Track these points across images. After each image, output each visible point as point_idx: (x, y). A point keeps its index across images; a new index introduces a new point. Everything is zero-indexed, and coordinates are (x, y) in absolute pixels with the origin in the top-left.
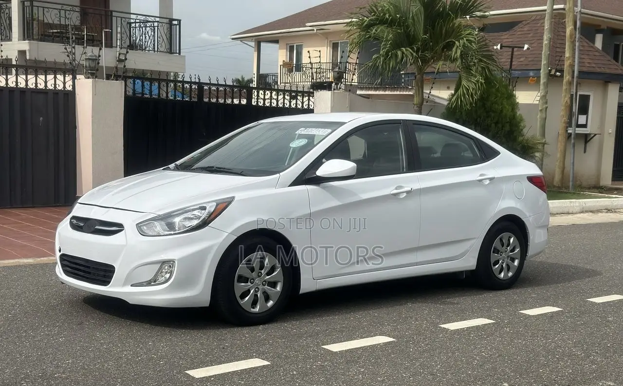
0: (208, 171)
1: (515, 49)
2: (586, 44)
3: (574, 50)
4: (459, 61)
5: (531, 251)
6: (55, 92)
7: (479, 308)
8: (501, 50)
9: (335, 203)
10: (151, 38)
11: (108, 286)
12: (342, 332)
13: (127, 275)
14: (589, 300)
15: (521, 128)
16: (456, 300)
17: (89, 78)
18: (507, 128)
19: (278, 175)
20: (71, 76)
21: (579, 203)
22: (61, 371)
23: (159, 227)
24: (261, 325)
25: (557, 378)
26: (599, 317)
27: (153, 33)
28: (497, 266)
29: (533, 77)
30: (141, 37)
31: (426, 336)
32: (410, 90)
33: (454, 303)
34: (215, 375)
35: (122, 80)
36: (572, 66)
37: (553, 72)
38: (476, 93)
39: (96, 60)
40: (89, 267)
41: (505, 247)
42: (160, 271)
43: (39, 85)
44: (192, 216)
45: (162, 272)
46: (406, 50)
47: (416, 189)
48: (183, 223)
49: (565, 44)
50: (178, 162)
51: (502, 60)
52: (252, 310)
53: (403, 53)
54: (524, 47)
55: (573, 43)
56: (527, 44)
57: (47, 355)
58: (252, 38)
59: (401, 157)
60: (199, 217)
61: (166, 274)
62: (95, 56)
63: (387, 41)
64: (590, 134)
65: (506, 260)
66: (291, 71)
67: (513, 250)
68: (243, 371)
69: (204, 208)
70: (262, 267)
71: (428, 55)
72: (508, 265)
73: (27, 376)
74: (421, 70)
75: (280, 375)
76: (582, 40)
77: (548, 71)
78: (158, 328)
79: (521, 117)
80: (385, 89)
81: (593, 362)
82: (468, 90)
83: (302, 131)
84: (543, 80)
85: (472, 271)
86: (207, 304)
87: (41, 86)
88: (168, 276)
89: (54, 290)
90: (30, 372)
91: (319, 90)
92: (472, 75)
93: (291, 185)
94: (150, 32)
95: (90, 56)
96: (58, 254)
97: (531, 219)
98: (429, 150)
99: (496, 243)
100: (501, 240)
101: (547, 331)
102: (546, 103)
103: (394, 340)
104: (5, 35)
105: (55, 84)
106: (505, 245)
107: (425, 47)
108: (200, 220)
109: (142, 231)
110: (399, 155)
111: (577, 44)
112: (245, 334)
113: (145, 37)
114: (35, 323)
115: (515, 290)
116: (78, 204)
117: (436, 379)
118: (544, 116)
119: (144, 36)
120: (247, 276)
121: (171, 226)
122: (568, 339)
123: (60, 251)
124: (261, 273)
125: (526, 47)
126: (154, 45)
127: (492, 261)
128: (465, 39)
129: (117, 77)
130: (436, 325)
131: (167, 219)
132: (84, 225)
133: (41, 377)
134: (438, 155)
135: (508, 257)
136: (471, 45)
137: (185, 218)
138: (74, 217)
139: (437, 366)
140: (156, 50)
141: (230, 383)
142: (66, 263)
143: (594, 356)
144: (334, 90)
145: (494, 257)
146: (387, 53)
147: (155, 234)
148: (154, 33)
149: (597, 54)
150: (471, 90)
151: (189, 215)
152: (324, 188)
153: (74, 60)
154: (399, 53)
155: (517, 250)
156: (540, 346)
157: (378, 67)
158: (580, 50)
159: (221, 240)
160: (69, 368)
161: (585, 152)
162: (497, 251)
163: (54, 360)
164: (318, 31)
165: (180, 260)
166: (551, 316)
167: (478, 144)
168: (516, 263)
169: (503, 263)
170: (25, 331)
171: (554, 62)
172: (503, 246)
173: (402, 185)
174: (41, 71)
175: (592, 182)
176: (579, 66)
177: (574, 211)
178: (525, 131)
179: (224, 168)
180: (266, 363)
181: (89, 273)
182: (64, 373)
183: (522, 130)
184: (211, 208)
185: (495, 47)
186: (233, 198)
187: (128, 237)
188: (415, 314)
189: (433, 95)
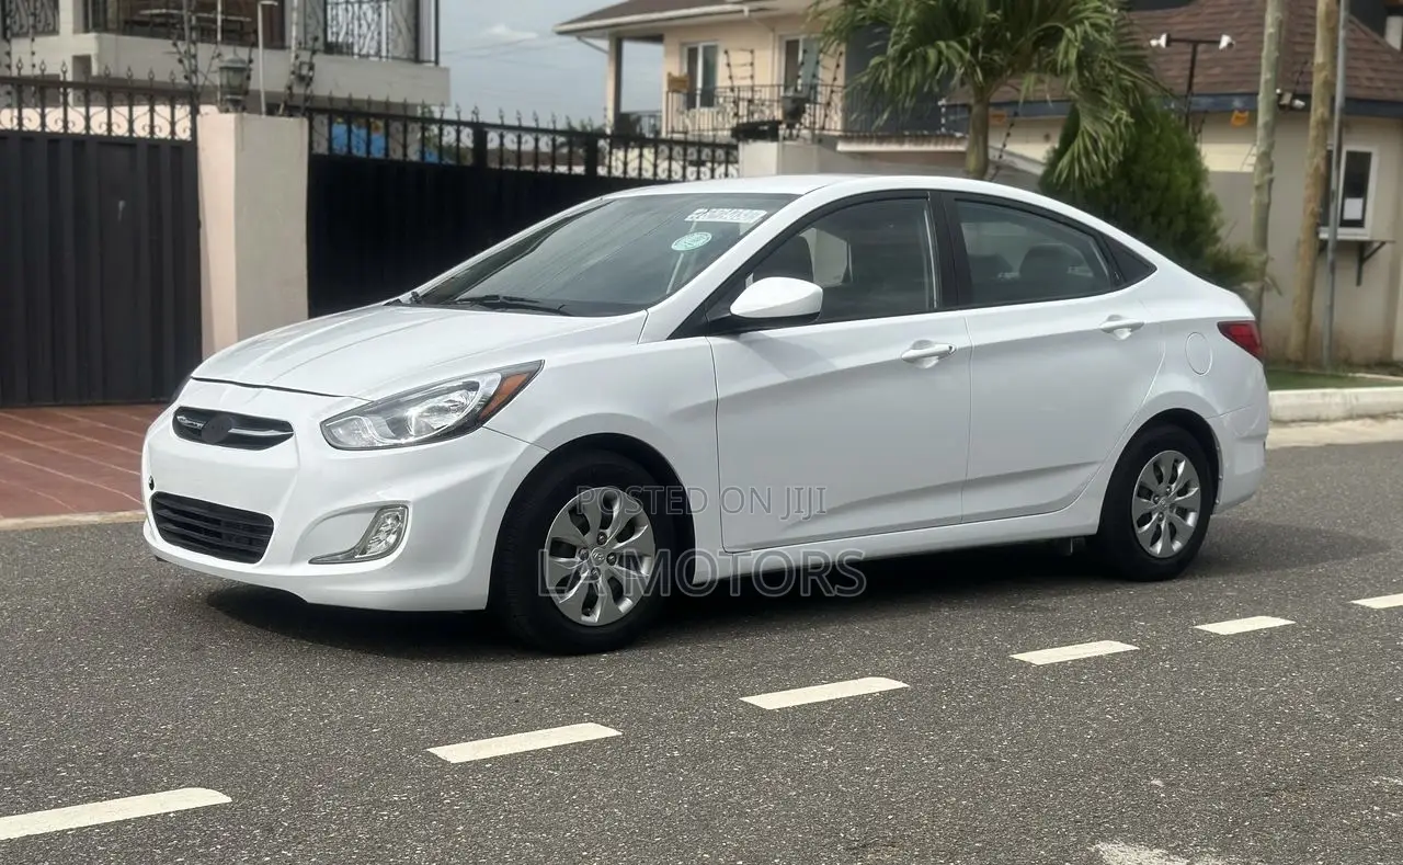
0: (485, 305)
1: (1201, 47)
2: (1362, 36)
3: (1334, 49)
4: (1074, 73)
5: (1226, 493)
6: (153, 145)
7: (1103, 618)
8: (1169, 49)
9: (773, 377)
10: (372, 28)
11: (258, 564)
12: (787, 668)
13: (301, 537)
14: (1355, 602)
15: (1212, 226)
16: (1051, 603)
17: (227, 111)
18: (1180, 225)
19: (643, 313)
20: (188, 108)
21: (1344, 396)
22: (150, 745)
23: (372, 429)
24: (605, 652)
25: (1276, 768)
26: (1377, 638)
27: (376, 16)
28: (1147, 527)
29: (1241, 111)
30: (351, 26)
31: (979, 678)
32: (959, 140)
33: (1047, 609)
34: (496, 758)
35: (304, 115)
36: (1329, 85)
37: (1286, 100)
38: (1114, 148)
39: (243, 71)
40: (217, 522)
41: (1163, 485)
42: (373, 529)
43: (114, 128)
44: (447, 405)
45: (378, 532)
46: (948, 47)
47: (961, 349)
48: (426, 420)
49: (1314, 36)
50: (421, 290)
51: (1170, 73)
52: (585, 619)
53: (940, 53)
54: (1218, 42)
55: (1333, 31)
56: (1227, 34)
57: (118, 712)
58: (601, 31)
59: (926, 280)
60: (462, 408)
61: (388, 535)
62: (242, 61)
63: (904, 25)
64: (1369, 243)
65: (1167, 513)
66: (691, 104)
67: (1183, 491)
68: (558, 750)
69: (473, 387)
70: (606, 522)
71: (998, 58)
72: (1171, 525)
73: (71, 757)
74: (981, 93)
75: (641, 758)
76: (1353, 27)
77: (1274, 97)
78: (371, 658)
79: (1214, 202)
80: (901, 139)
81: (1360, 736)
82: (1095, 141)
83: (700, 216)
84: (1263, 117)
85: (1088, 538)
86: (482, 604)
87: (120, 130)
88: (392, 539)
89: (143, 577)
90: (78, 748)
91: (750, 141)
92: (1105, 105)
93: (674, 336)
94: (369, 13)
95: (232, 61)
96: (148, 494)
97: (1226, 419)
98: (994, 263)
99: (1145, 474)
100: (1156, 466)
101: (1256, 668)
102: (1271, 169)
103: (906, 685)
104: (43, 23)
105: (152, 127)
106: (1166, 477)
107: (992, 40)
108: (464, 414)
109: (335, 438)
110: (922, 276)
111: (1342, 34)
112: (568, 672)
113: (360, 26)
114: (96, 647)
115: (1187, 582)
116: (191, 380)
117: (997, 769)
118: (1266, 200)
119: (356, 23)
120: (573, 541)
121: (399, 427)
122: (1306, 687)
123: (152, 486)
124: (604, 534)
125: (1225, 41)
126: (379, 43)
127: (1136, 516)
128: (1087, 23)
129: (291, 111)
130: (1003, 655)
131: (390, 412)
132: (206, 427)
133: (100, 759)
134: (1014, 274)
135: (1172, 506)
136: (1101, 36)
137: (432, 410)
138: (182, 411)
139: (1000, 741)
140: (384, 53)
141: (529, 774)
142: (165, 513)
143: (1363, 723)
144: (784, 139)
145: (1139, 506)
146: (903, 54)
147: (363, 444)
148: (380, 15)
149: (1388, 57)
150: (1103, 139)
151: (440, 402)
152: (749, 343)
153: (195, 72)
154: (932, 54)
155: (1194, 491)
156: (1238, 701)
157: (883, 85)
158: (1349, 50)
159: (512, 457)
160: (167, 741)
161: (1359, 282)
162: (1146, 492)
163: (135, 722)
164: (753, 14)
165: (420, 503)
166: (1268, 638)
167: (1104, 246)
168: (1191, 520)
169: (1160, 520)
170: (72, 663)
171: (1289, 75)
172: (1160, 481)
173: (928, 339)
174: (121, 96)
175: (1375, 352)
176: (1347, 86)
177: (1332, 415)
178: (1221, 232)
179: (522, 300)
180: (611, 732)
181: (218, 535)
182: (153, 750)
183: (1215, 230)
184: (489, 386)
185: (1154, 43)
186: (541, 363)
187: (303, 453)
188: (957, 632)
189: (1012, 154)
